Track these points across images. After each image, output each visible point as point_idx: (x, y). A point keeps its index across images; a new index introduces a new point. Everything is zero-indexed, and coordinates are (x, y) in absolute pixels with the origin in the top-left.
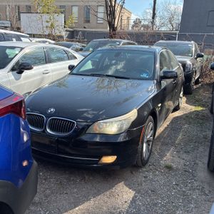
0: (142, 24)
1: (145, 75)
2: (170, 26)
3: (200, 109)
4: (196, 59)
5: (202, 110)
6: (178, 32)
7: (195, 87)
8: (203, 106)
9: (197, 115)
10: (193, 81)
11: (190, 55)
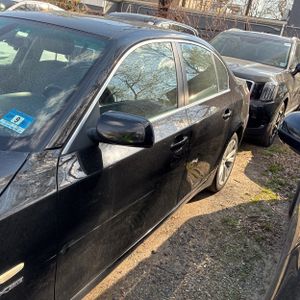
6: (285, 23)
11: (282, 65)
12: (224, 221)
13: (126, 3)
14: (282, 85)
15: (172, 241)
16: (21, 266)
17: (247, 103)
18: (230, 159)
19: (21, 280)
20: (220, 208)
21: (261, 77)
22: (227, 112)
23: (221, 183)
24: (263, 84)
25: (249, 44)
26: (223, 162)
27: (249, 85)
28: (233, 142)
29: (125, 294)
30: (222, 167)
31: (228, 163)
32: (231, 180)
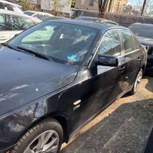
0: (132, 9)
1: (72, 58)
12: (138, 105)
13: (81, 11)
15: (116, 111)
16: (80, 101)
17: (146, 56)
18: (139, 80)
19: (79, 106)
20: (135, 101)
22: (139, 58)
23: (135, 91)
25: (145, 30)
26: (136, 81)
27: (147, 48)
28: (141, 73)
29: (101, 127)
30: (136, 83)
31: (138, 82)
32: (139, 90)
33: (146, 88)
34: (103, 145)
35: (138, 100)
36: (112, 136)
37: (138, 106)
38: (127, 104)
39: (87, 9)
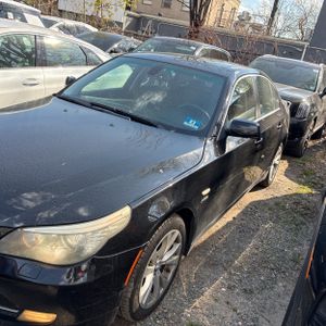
0: (252, 21)
1: (192, 124)
2: (298, 32)
3: (305, 190)
4: (321, 96)
5: (310, 194)
6: (307, 44)
7: (310, 143)
8: (313, 185)
9: (297, 203)
10: (308, 134)
11: (312, 88)
13: (146, 20)
14: (313, 106)
15: (244, 213)
18: (277, 162)
20: (271, 197)
21: (296, 99)
22: (280, 124)
23: (271, 180)
24: (298, 104)
26: (273, 163)
29: (225, 236)
30: (272, 167)
31: (275, 165)
32: (276, 180)
33: (286, 175)
34: (233, 262)
35: (276, 195)
36: (243, 250)
37: (277, 204)
38: (259, 202)
39: (160, 15)
